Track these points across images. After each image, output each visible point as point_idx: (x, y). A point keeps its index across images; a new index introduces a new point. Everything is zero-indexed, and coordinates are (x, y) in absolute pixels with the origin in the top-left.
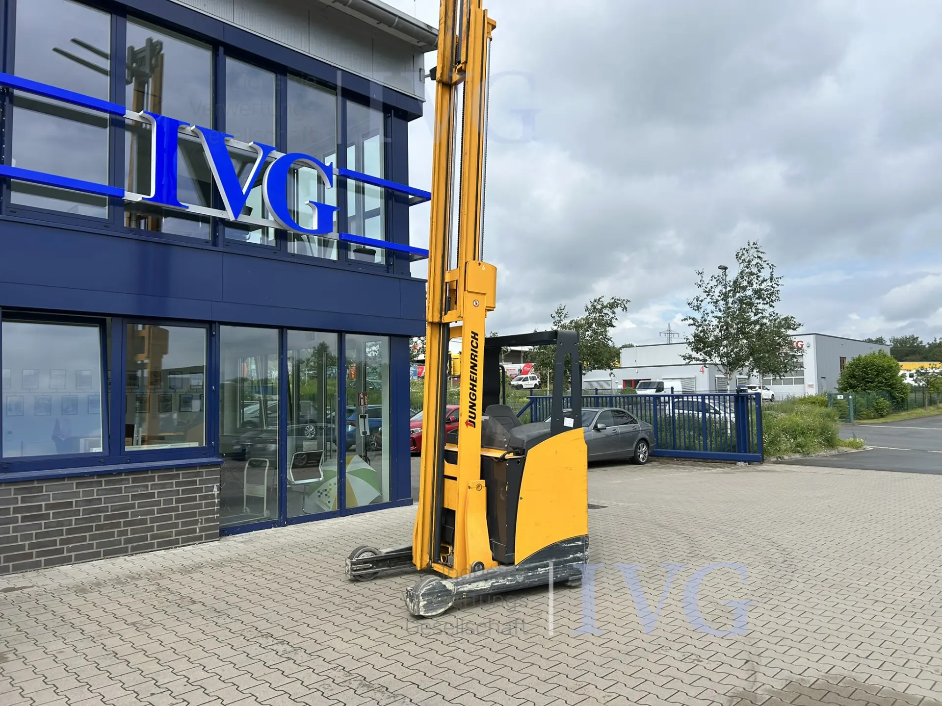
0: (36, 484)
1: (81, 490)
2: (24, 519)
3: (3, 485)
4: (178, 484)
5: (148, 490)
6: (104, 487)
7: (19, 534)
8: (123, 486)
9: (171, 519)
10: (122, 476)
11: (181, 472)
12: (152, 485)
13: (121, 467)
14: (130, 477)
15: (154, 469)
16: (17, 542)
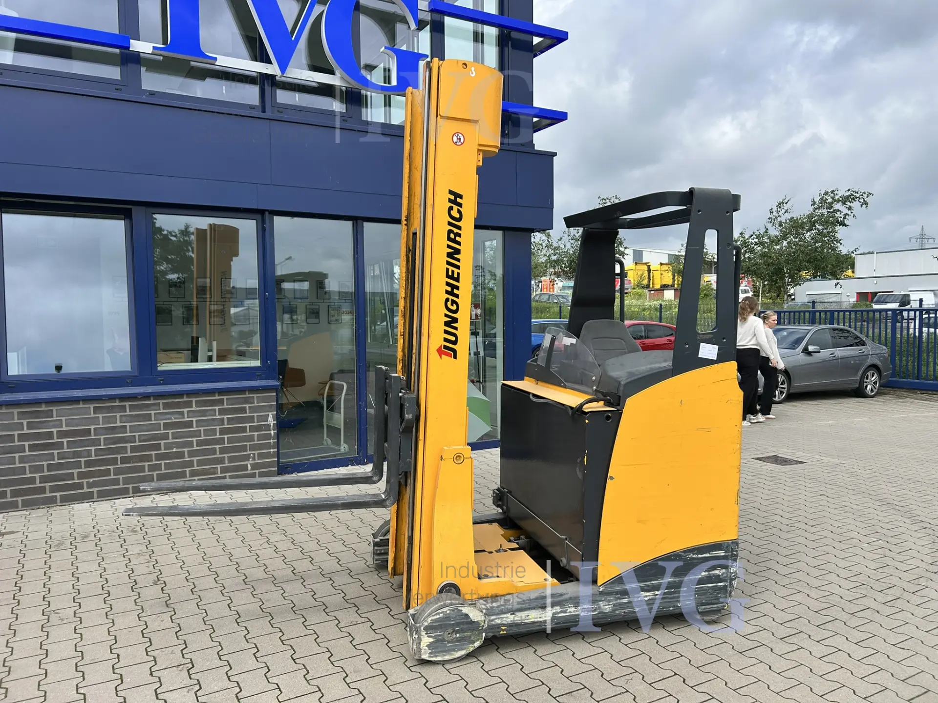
0: (43, 408)
1: (100, 416)
2: (32, 448)
3: (4, 408)
4: (221, 412)
5: (184, 418)
6: (128, 413)
7: (27, 465)
8: (153, 412)
9: (215, 454)
10: (150, 400)
11: (225, 398)
12: (188, 412)
13: (150, 389)
14: (161, 402)
15: (190, 393)
16: (25, 474)
